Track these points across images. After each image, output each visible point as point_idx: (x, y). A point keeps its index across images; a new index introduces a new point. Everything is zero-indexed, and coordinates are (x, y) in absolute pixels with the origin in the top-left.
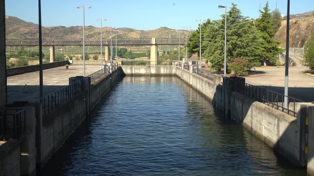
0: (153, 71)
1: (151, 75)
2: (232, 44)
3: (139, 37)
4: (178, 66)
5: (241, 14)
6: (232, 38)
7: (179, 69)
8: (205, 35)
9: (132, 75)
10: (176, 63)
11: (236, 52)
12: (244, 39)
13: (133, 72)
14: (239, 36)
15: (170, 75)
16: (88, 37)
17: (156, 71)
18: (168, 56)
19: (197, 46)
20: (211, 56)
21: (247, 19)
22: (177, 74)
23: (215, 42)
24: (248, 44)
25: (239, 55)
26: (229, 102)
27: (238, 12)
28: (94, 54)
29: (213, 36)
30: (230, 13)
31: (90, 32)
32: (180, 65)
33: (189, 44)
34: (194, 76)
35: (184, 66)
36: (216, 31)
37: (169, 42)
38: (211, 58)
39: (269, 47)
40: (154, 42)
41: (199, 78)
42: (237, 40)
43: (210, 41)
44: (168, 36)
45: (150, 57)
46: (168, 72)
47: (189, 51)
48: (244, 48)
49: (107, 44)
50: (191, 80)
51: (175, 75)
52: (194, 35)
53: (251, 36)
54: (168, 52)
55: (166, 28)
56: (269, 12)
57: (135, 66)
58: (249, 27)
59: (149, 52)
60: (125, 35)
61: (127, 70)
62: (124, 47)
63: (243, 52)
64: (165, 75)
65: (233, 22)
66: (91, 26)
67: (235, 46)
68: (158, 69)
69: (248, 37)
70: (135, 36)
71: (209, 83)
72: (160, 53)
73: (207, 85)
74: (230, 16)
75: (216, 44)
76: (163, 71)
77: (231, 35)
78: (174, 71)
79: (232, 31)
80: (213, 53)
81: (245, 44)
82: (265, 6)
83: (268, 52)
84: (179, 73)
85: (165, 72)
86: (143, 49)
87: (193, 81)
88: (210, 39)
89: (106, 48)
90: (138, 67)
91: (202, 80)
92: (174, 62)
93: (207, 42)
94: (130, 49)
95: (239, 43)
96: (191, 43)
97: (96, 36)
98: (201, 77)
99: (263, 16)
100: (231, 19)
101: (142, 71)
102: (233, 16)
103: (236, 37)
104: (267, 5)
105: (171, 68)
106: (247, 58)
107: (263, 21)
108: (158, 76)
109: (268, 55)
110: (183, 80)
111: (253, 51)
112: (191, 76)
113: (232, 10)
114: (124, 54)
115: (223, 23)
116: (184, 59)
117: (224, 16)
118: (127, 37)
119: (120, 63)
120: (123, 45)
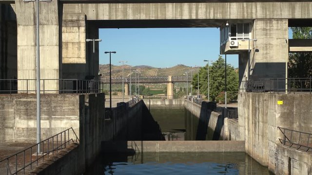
0: (167, 103)
2: (219, 83)
3: (156, 75)
6: (218, 78)
7: (186, 101)
8: (201, 76)
10: (185, 97)
14: (223, 77)
16: (107, 75)
18: (184, 92)
19: (197, 85)
21: (230, 65)
24: (229, 83)
27: (223, 61)
28: (114, 91)
30: (218, 61)
32: (187, 98)
34: (194, 104)
35: (189, 98)
40: (170, 80)
42: (222, 80)
43: (205, 81)
44: (185, 73)
45: (167, 94)
46: (178, 103)
47: (193, 88)
49: (127, 82)
50: (192, 108)
52: (197, 76)
53: (231, 77)
54: (185, 89)
55: (182, 66)
57: (154, 100)
58: (230, 71)
59: (166, 89)
60: (143, 72)
61: (147, 102)
62: (142, 84)
65: (220, 68)
68: (171, 101)
69: (229, 78)
70: (152, 73)
72: (176, 90)
73: (198, 109)
74: (218, 64)
76: (174, 103)
77: (218, 77)
78: (183, 103)
79: (218, 74)
84: (186, 103)
85: (176, 104)
86: (160, 86)
89: (126, 85)
90: (156, 100)
93: (203, 81)
94: (147, 87)
95: (223, 82)
98: (197, 104)
100: (218, 66)
103: (221, 78)
105: (181, 101)
112: (192, 105)
113: (219, 59)
114: (142, 91)
115: (212, 68)
116: (190, 94)
117: (214, 64)
118: (145, 75)
119: (142, 97)
120: (141, 83)
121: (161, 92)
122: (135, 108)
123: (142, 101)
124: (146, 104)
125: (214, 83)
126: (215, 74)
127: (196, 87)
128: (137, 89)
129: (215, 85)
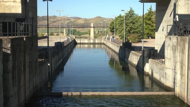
0: (92, 41)
1: (91, 44)
2: (130, 27)
3: (83, 23)
4: (105, 39)
5: (134, 13)
6: (130, 24)
7: (105, 40)
8: (117, 23)
9: (80, 44)
10: (104, 37)
11: (132, 31)
12: (136, 25)
13: (81, 42)
14: (133, 23)
15: (101, 44)
16: (53, 23)
17: (93, 41)
18: (101, 34)
19: (114, 29)
20: (120, 33)
21: (138, 15)
22: (104, 43)
23: (122, 26)
24: (138, 27)
25: (134, 33)
26: (124, 53)
27: (133, 12)
28: (57, 32)
29: (121, 24)
30: (129, 12)
31: (54, 19)
32: (106, 38)
33: (110, 27)
34: (111, 43)
35: (108, 39)
36: (122, 21)
37: (101, 26)
38: (120, 34)
39: (152, 29)
40: (92, 25)
41: (114, 44)
42: (132, 25)
43: (120, 26)
44: (101, 22)
45: (90, 35)
46: (100, 42)
47: (110, 31)
48: (136, 29)
49: (65, 27)
50: (110, 45)
51: (103, 44)
52: (113, 23)
53: (139, 24)
54: (101, 32)
55: (99, 17)
56: (152, 10)
57: (82, 39)
58: (138, 19)
59: (90, 31)
60: (75, 21)
61: (78, 41)
62: (74, 29)
63: (135, 31)
64: (98, 44)
65: (131, 16)
66: (54, 16)
67: (131, 28)
68: (94, 40)
69: (138, 24)
70: (81, 22)
71: (117, 46)
72: (96, 32)
73: (117, 47)
74: (129, 14)
75: (122, 28)
76: (97, 41)
77: (130, 23)
78: (102, 42)
79: (130, 21)
80: (121, 32)
81: (136, 28)
82: (150, 7)
83: (151, 31)
84: (105, 42)
85: (98, 42)
86: (86, 30)
87: (111, 46)
88: (120, 25)
89: (64, 29)
90: (84, 39)
91: (115, 45)
92: (103, 37)
93: (118, 26)
94: (78, 30)
95: (133, 27)
96: (111, 27)
97: (57, 22)
98: (115, 43)
99: (149, 13)
100: (130, 15)
101: (86, 41)
102: (131, 14)
103: (132, 24)
104: (151, 7)
105: (101, 40)
106: (137, 34)
107: (149, 15)
108: (94, 44)
109: (151, 33)
110: (107, 46)
111: (140, 31)
112: (110, 43)
113: (130, 10)
114: (74, 33)
115: (126, 17)
116: (108, 35)
117: (127, 14)
118: (76, 23)
119: (74, 37)
120: (74, 27)
121: (86, 33)
122: (69, 46)
123: (74, 40)
124: (77, 42)
125: (127, 28)
126: (127, 21)
127: (113, 30)
128: (71, 32)
129: (127, 29)
